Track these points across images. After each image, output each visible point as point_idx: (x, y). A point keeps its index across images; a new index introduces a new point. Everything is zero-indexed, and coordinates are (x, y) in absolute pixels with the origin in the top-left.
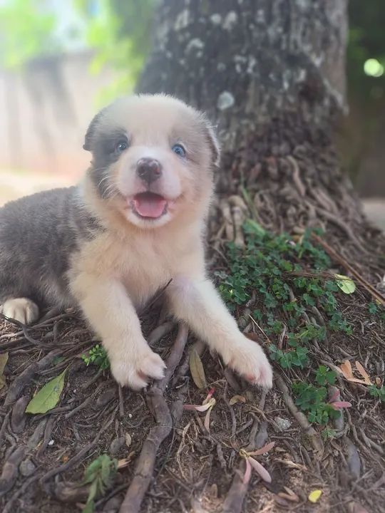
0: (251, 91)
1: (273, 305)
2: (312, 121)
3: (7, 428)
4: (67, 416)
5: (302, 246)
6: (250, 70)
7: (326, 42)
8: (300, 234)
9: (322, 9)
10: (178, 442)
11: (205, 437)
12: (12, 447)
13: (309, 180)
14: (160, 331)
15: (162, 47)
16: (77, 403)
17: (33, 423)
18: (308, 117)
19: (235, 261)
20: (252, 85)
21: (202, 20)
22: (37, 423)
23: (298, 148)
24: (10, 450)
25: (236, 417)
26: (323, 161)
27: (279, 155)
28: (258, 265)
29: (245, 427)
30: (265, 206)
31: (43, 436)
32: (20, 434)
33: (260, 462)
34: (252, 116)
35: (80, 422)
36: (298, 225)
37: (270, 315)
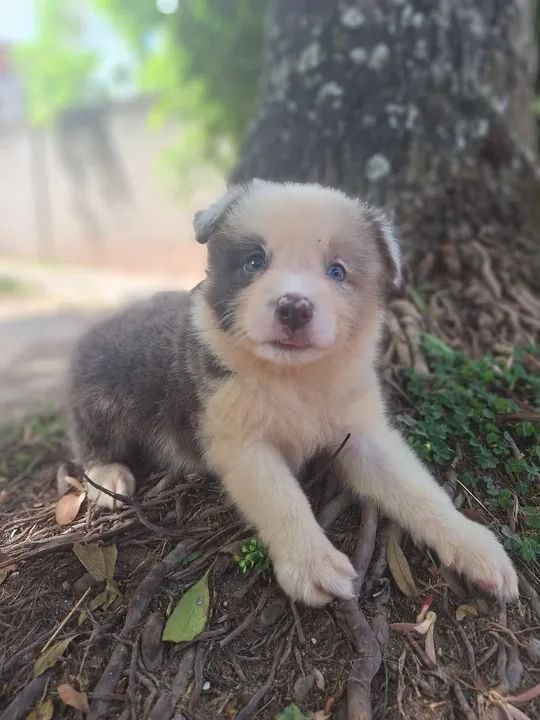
0: (413, 153)
1: (491, 465)
2: (499, 190)
3: (137, 664)
4: (222, 643)
5: (512, 371)
6: (410, 124)
7: (511, 80)
8: (507, 355)
9: (504, 35)
10: (393, 682)
11: (433, 673)
12: (152, 696)
13: (506, 276)
14: (333, 509)
15: (280, 95)
16: (233, 623)
17: (174, 656)
18: (492, 185)
19: (423, 399)
20: (414, 144)
21: (339, 57)
22: (180, 655)
23: (485, 230)
24: (149, 700)
25: (470, 640)
26: (521, 247)
27: (460, 241)
28: (457, 404)
29: (488, 655)
30: (446, 314)
31: (193, 677)
32: (158, 673)
33: (523, 712)
34: (416, 188)
35: (243, 653)
36: (499, 341)
37: (488, 480)
